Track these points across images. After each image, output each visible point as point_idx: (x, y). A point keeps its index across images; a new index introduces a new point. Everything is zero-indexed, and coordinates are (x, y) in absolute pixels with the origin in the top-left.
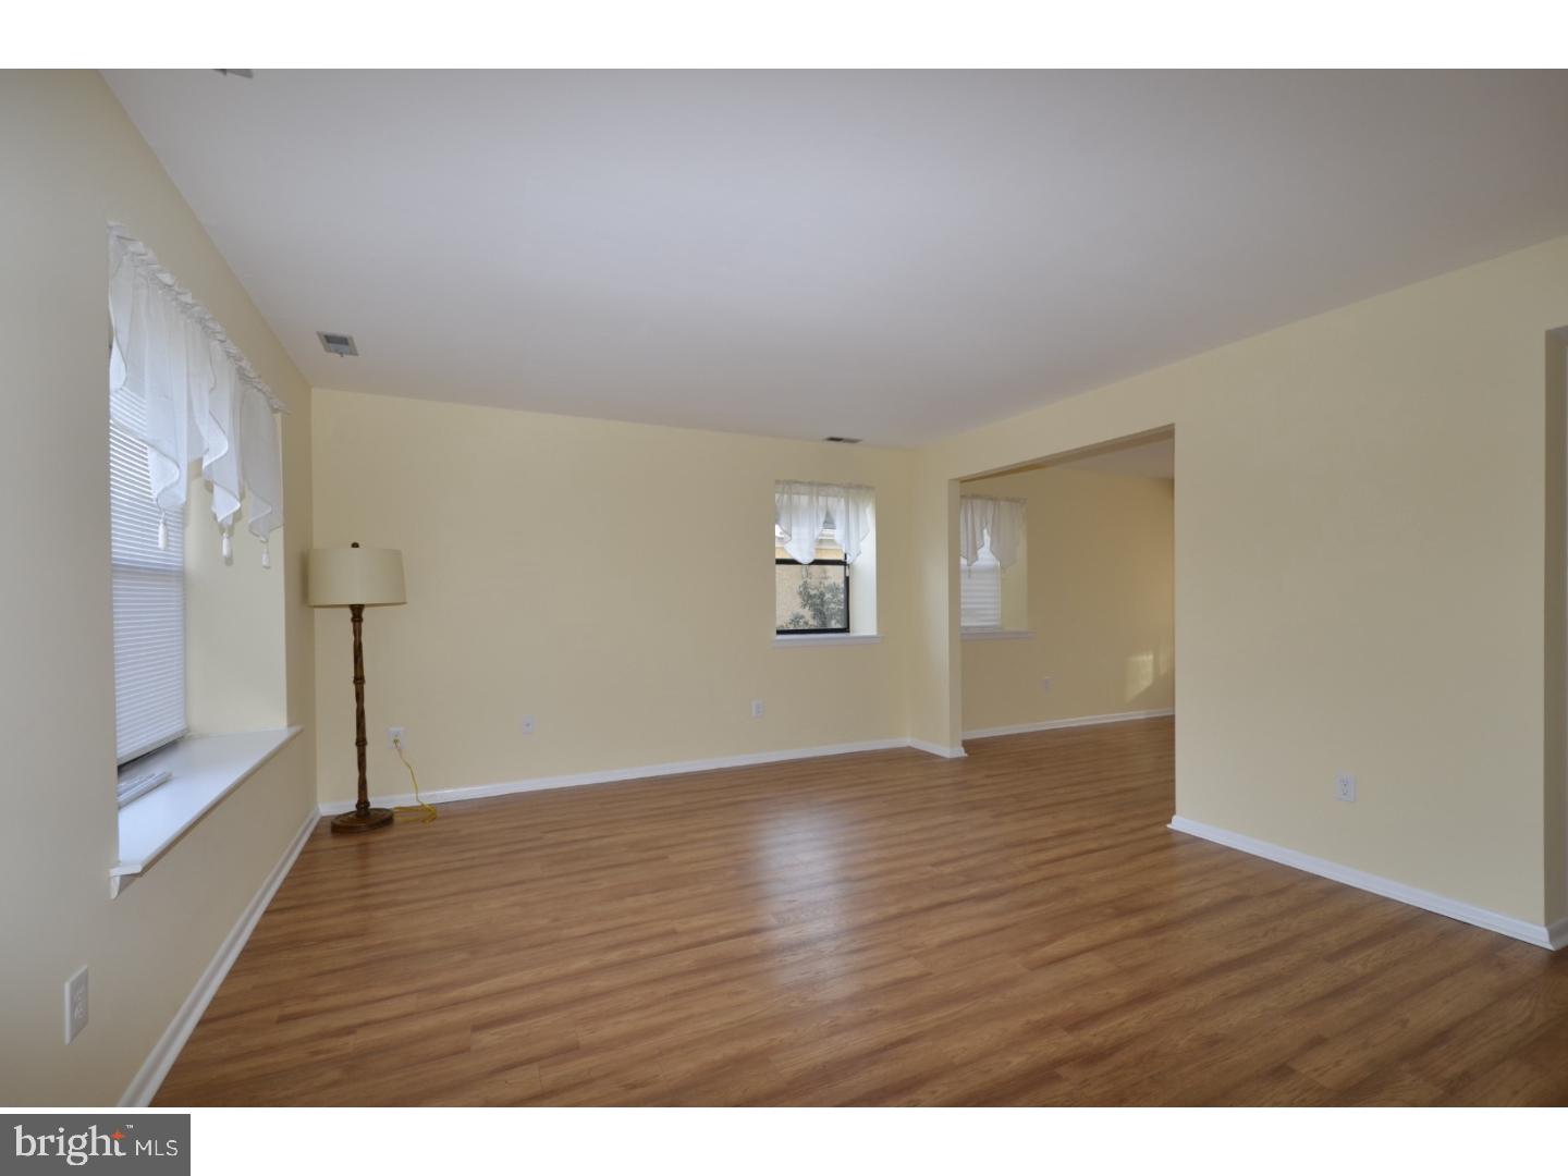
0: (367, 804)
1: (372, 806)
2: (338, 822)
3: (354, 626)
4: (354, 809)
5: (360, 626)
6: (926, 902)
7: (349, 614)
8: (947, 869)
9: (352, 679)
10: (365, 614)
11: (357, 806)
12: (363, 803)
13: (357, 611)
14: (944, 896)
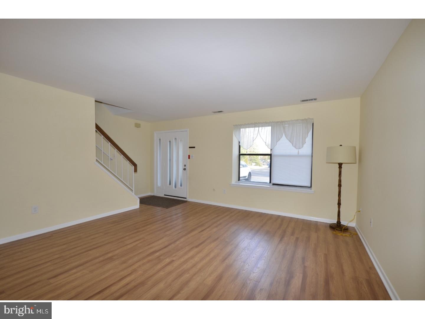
0: (340, 223)
1: (341, 224)
2: (331, 225)
3: (339, 170)
4: (336, 223)
5: (341, 169)
6: (170, 247)
7: (338, 166)
8: (168, 260)
9: (338, 185)
10: (343, 166)
11: (337, 222)
12: (339, 222)
13: (340, 165)
14: (166, 250)
